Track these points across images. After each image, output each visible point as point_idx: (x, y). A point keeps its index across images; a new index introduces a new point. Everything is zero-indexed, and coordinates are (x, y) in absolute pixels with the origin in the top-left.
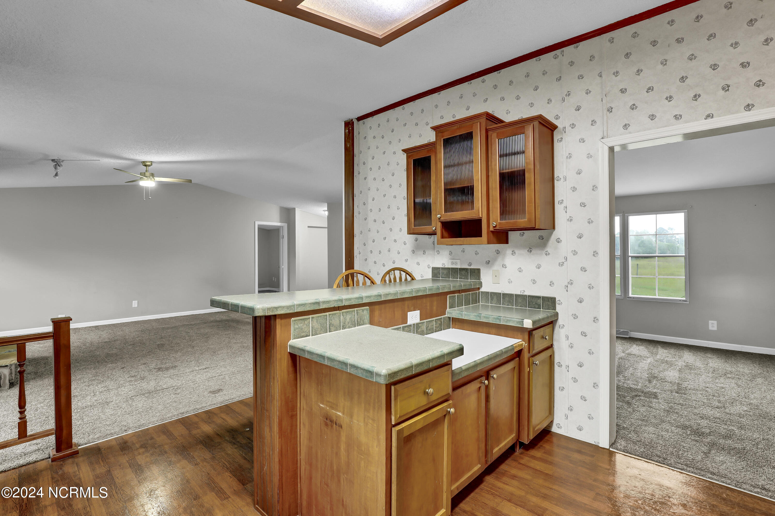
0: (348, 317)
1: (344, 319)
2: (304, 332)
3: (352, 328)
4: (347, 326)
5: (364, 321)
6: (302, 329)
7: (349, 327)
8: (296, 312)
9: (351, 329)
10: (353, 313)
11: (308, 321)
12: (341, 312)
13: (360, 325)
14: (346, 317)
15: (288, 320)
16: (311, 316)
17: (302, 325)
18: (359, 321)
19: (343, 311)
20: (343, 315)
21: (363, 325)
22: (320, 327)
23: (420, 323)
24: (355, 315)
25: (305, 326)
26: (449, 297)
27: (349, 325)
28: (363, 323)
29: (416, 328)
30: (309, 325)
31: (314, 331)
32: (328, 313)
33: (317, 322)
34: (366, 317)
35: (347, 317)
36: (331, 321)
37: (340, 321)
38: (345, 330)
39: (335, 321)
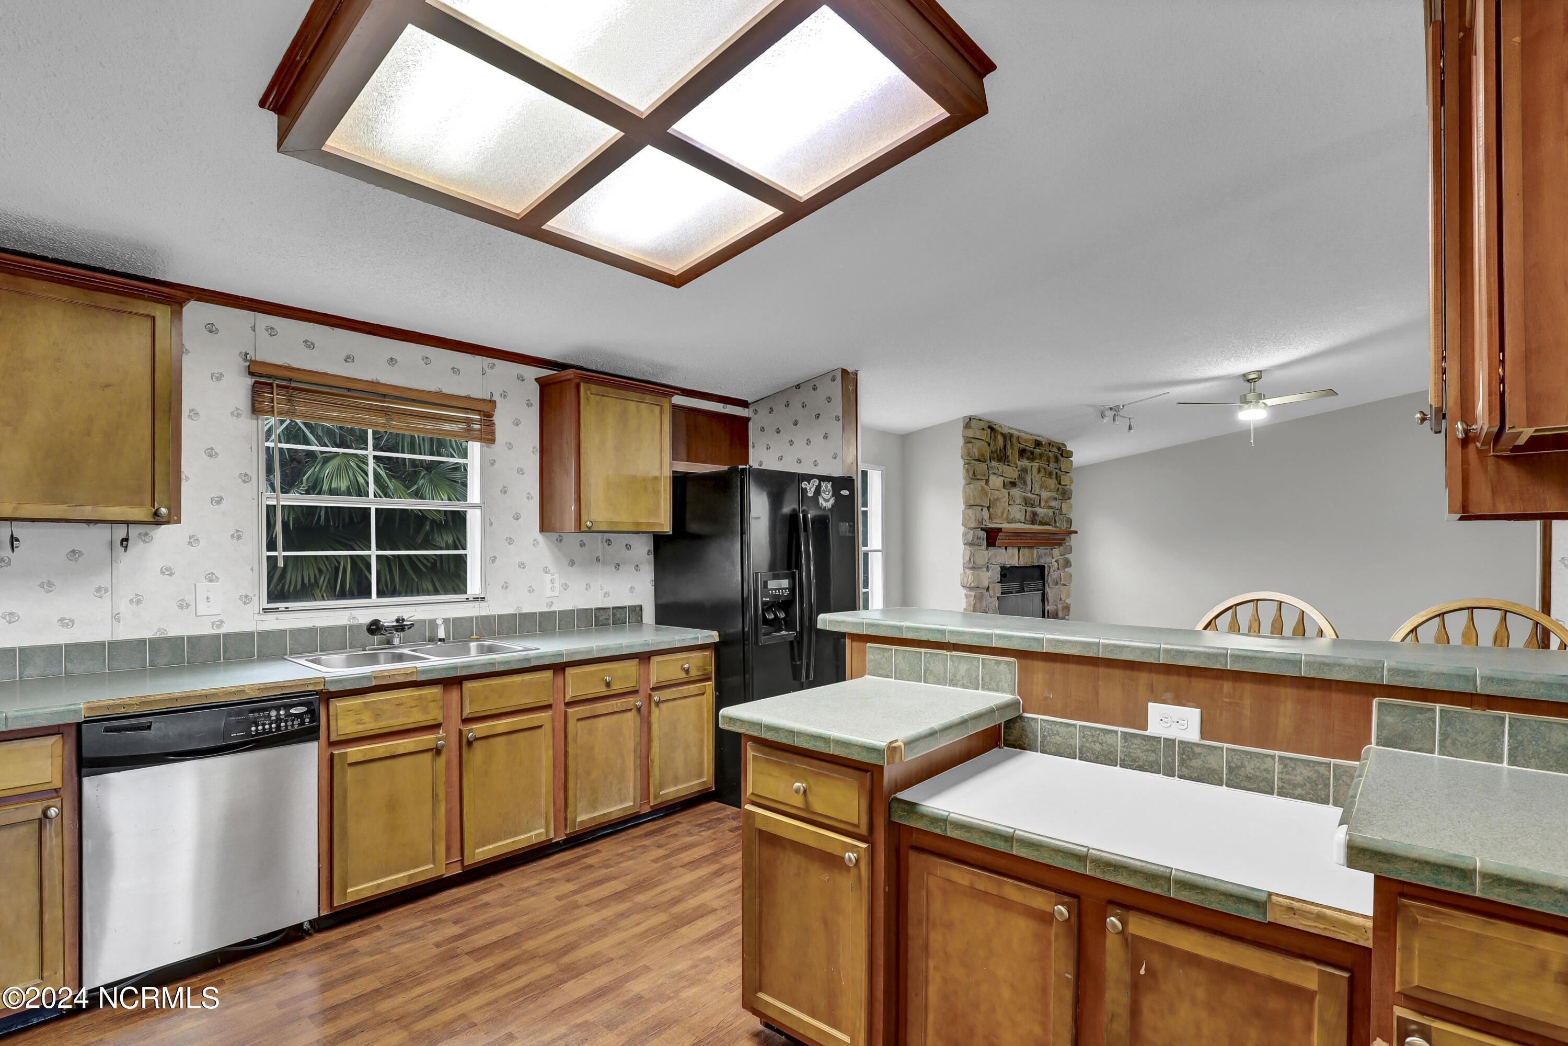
0: (963, 668)
1: (954, 668)
2: (883, 669)
3: (971, 690)
4: (960, 683)
5: (1000, 684)
6: (880, 663)
7: (963, 686)
8: (866, 635)
9: (967, 690)
10: (975, 663)
11: (889, 653)
12: (949, 653)
13: (989, 689)
14: (958, 666)
15: (862, 644)
16: (894, 647)
17: (880, 657)
18: (988, 681)
19: (954, 653)
20: (951, 660)
21: (996, 691)
22: (908, 669)
23: (1198, 745)
24: (978, 668)
25: (885, 660)
26: (1380, 704)
27: (964, 682)
28: (995, 687)
29: (1181, 754)
30: (891, 661)
31: (898, 672)
32: (923, 650)
33: (903, 658)
34: (1005, 677)
35: (961, 666)
36: (928, 665)
37: (946, 669)
38: (955, 688)
39: (937, 667)
